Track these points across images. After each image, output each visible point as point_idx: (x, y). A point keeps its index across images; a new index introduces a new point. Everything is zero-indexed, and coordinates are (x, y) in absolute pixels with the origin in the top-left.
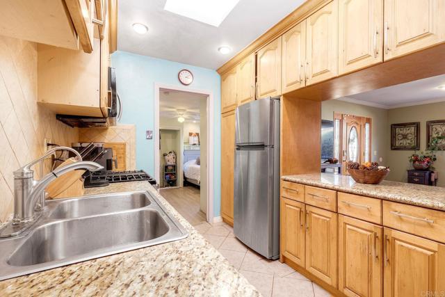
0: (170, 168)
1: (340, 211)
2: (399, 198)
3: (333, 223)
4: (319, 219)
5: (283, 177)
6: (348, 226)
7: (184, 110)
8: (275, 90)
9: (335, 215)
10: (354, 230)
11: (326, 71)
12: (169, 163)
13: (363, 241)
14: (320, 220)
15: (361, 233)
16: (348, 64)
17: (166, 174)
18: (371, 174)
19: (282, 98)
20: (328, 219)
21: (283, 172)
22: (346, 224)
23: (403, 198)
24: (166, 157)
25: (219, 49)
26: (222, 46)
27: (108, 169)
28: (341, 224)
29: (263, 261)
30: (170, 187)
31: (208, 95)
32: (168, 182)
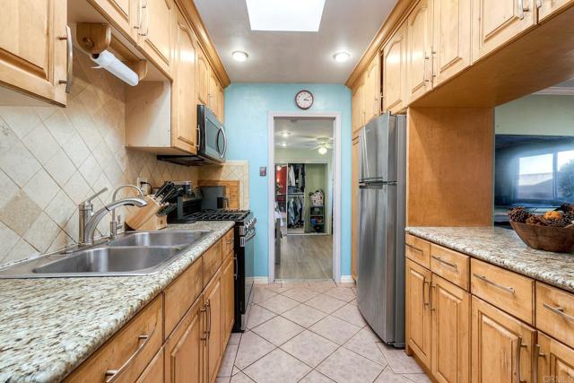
0: (317, 210)
1: (473, 291)
2: (560, 282)
3: (465, 308)
4: (448, 298)
5: (407, 229)
6: (485, 319)
7: (325, 139)
8: (400, 101)
9: (467, 295)
10: (492, 327)
11: (457, 60)
12: (316, 204)
13: (504, 348)
14: (449, 301)
15: (501, 335)
16: (486, 41)
17: (312, 218)
18: (548, 234)
19: (408, 110)
20: (459, 301)
21: (409, 221)
22: (482, 313)
23: (568, 282)
24: (312, 197)
25: (334, 56)
26: (337, 52)
27: (218, 207)
28: (475, 313)
29: (380, 345)
30: (316, 234)
31: (334, 119)
32: (315, 227)
